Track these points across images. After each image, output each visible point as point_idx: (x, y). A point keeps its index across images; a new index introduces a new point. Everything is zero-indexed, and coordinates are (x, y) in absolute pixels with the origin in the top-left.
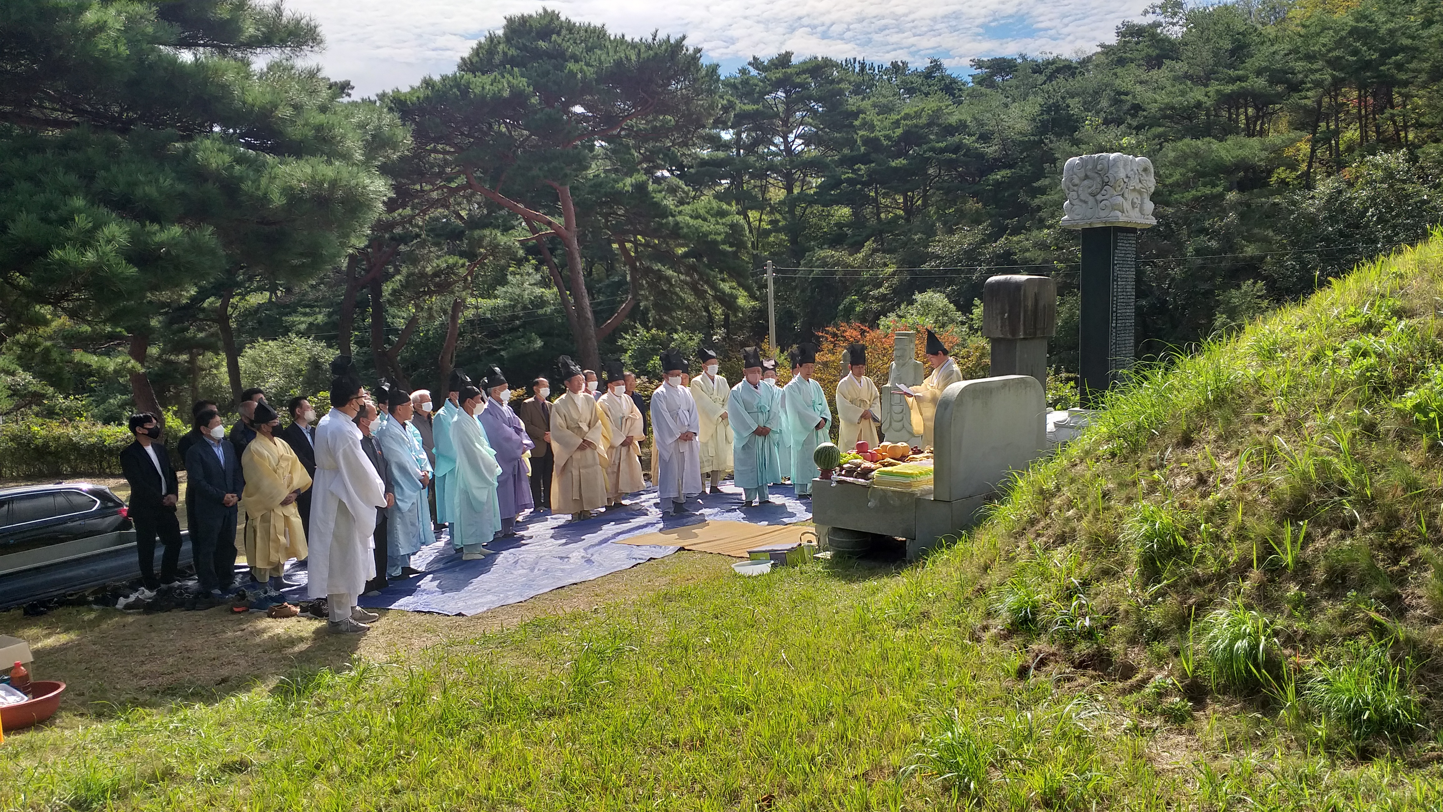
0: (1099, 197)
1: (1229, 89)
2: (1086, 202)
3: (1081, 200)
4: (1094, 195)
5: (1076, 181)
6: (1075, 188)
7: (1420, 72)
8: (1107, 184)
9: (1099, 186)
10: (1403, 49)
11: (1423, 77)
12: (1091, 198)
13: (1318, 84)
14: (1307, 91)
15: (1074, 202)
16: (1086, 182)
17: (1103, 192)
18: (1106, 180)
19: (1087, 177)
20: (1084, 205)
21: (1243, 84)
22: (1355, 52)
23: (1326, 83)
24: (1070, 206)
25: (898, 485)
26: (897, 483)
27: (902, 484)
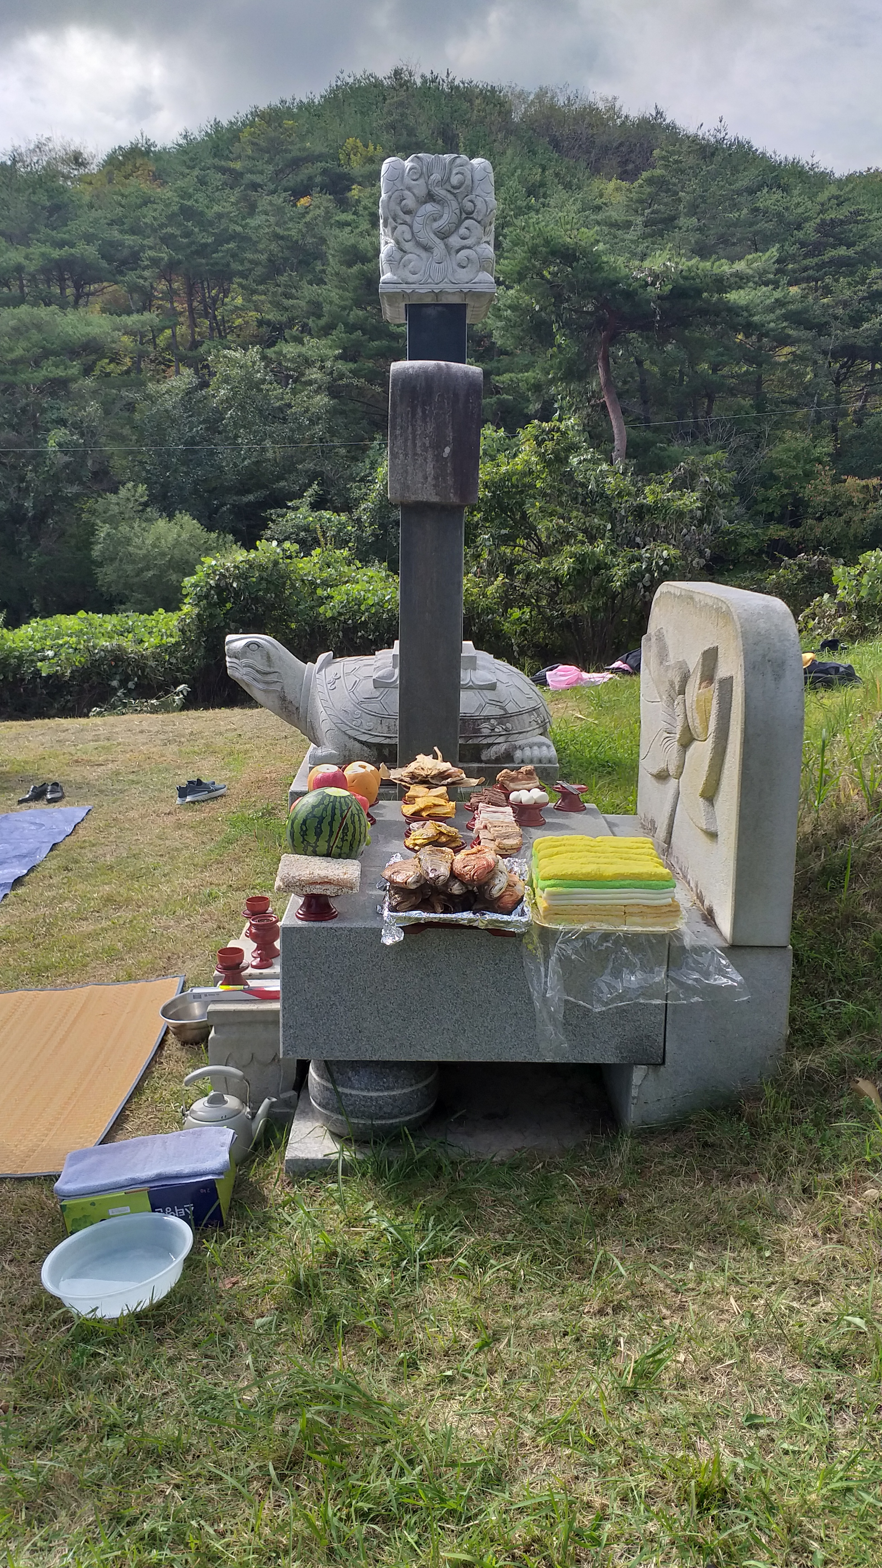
0: (455, 241)
1: (56, 254)
2: (427, 249)
3: (419, 244)
4: (443, 235)
5: (410, 202)
6: (407, 218)
7: (257, 263)
8: (469, 215)
9: (455, 219)
10: (234, 237)
11: (259, 271)
12: (438, 241)
13: (155, 262)
14: (143, 269)
15: (407, 246)
16: (429, 207)
17: (462, 231)
18: (469, 206)
19: (430, 197)
20: (424, 254)
21: (73, 251)
22: (187, 234)
23: (163, 263)
24: (398, 255)
25: (632, 914)
26: (629, 910)
27: (644, 909)
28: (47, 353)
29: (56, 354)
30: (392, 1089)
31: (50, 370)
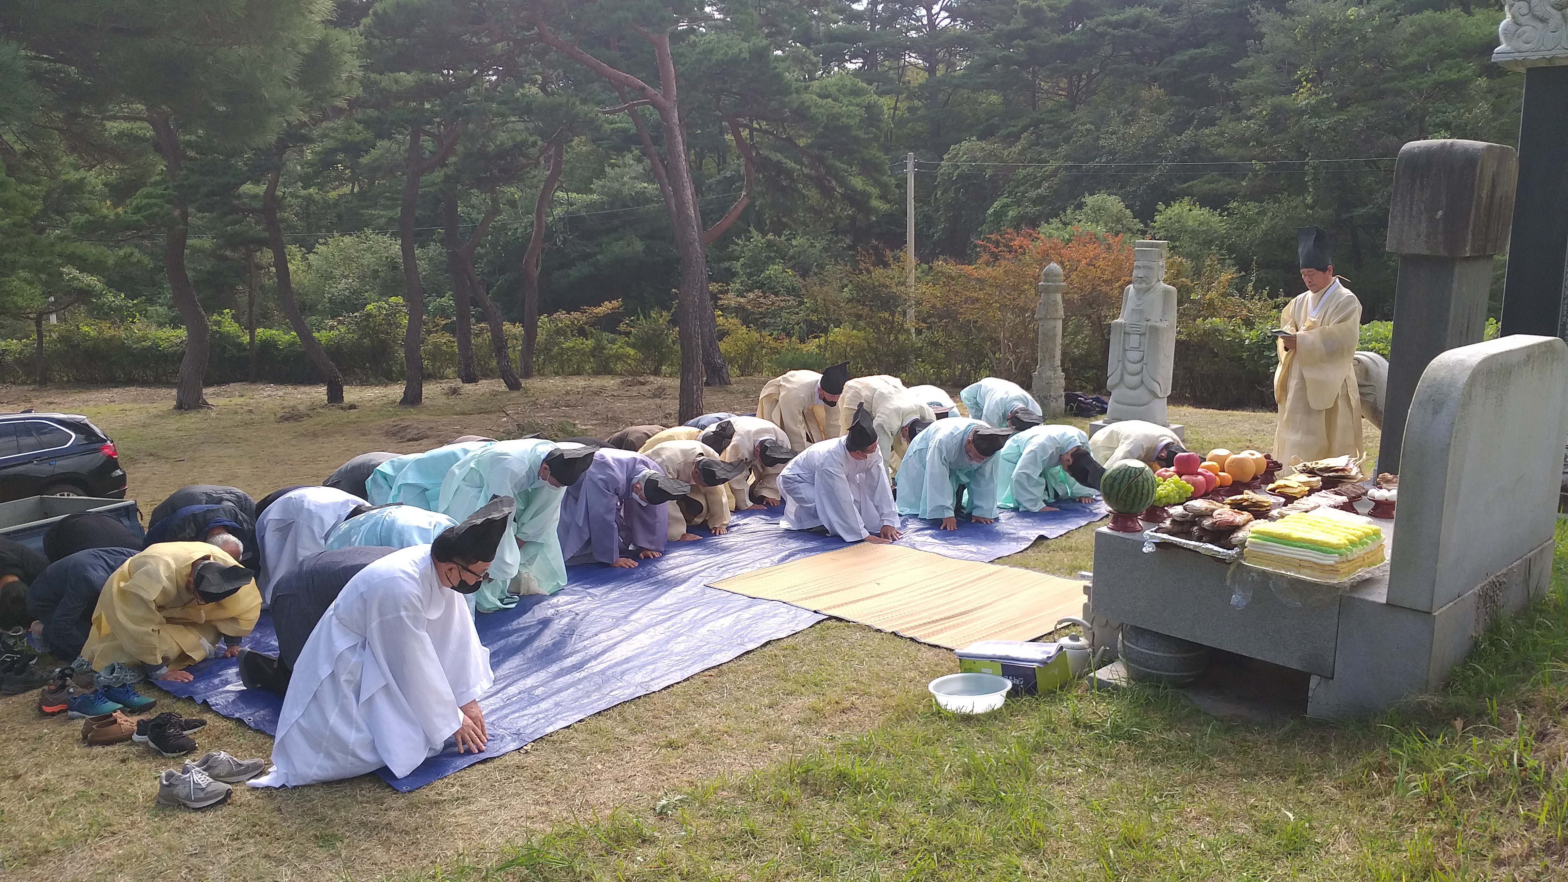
4: (1561, 7)
12: (1554, 12)
24: (1513, 28)
25: (1304, 567)
26: (1302, 563)
27: (1314, 565)
28: (1442, 56)
29: (1453, 56)
30: (1156, 651)
31: (1445, 73)
